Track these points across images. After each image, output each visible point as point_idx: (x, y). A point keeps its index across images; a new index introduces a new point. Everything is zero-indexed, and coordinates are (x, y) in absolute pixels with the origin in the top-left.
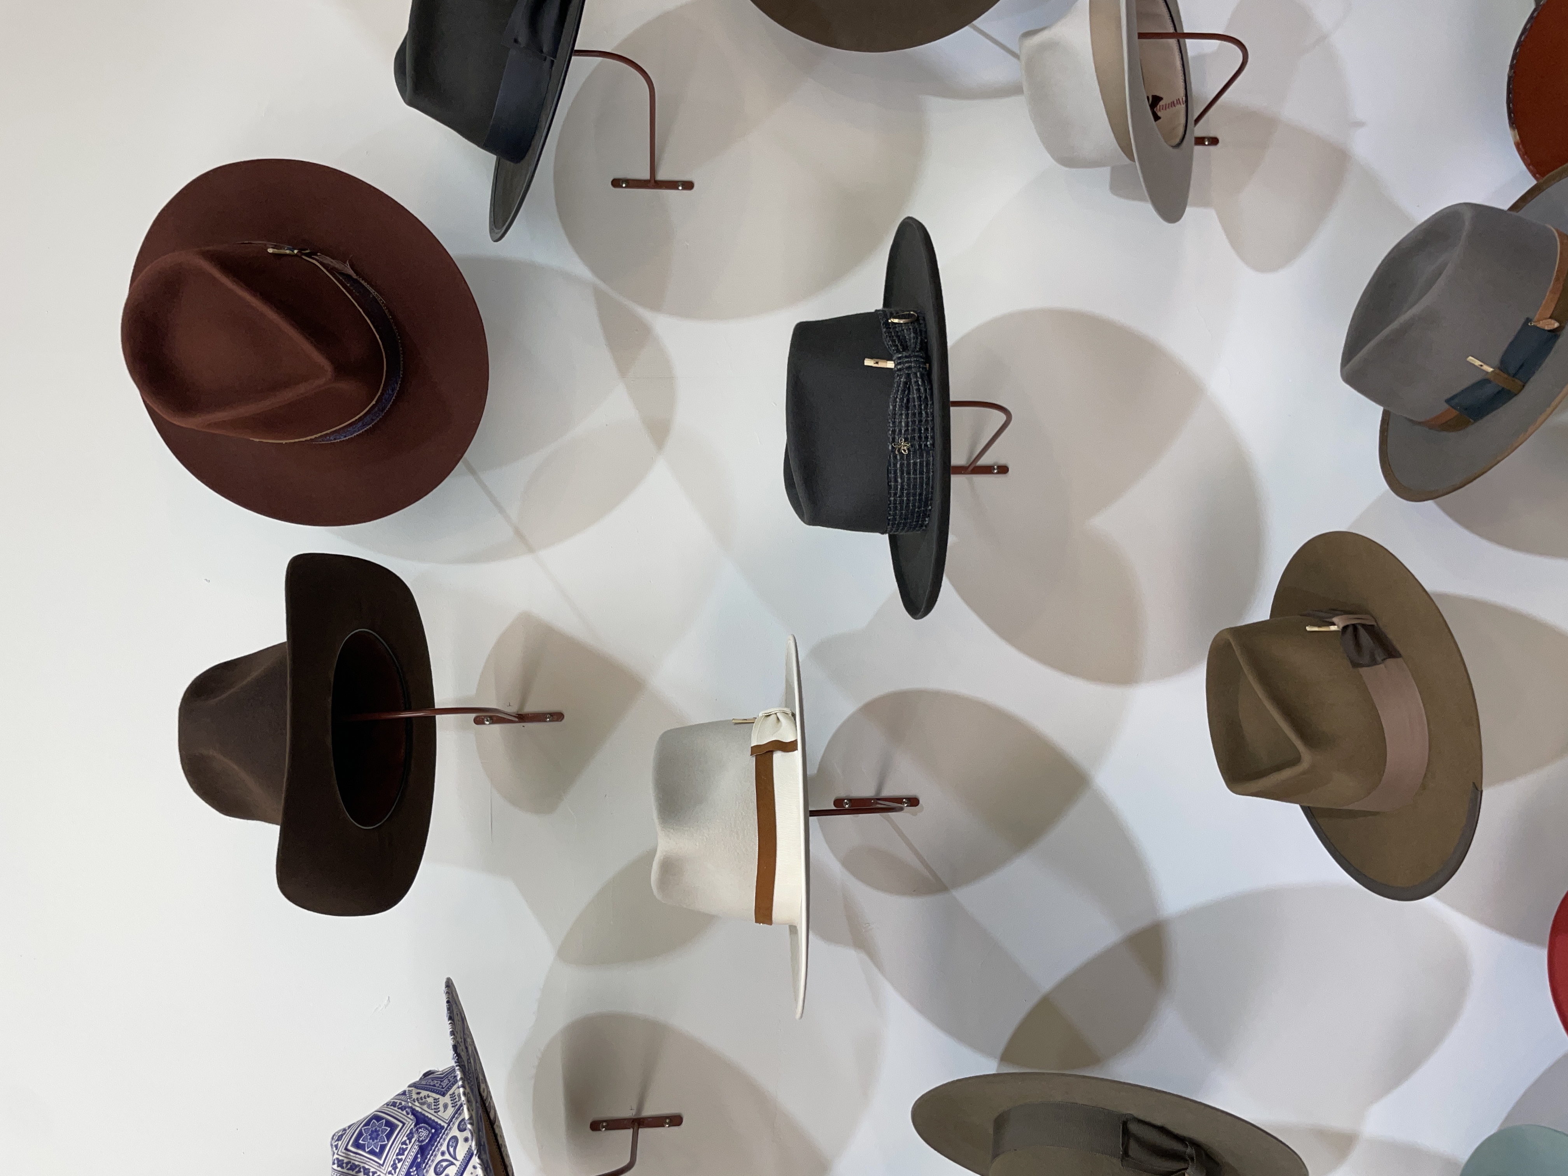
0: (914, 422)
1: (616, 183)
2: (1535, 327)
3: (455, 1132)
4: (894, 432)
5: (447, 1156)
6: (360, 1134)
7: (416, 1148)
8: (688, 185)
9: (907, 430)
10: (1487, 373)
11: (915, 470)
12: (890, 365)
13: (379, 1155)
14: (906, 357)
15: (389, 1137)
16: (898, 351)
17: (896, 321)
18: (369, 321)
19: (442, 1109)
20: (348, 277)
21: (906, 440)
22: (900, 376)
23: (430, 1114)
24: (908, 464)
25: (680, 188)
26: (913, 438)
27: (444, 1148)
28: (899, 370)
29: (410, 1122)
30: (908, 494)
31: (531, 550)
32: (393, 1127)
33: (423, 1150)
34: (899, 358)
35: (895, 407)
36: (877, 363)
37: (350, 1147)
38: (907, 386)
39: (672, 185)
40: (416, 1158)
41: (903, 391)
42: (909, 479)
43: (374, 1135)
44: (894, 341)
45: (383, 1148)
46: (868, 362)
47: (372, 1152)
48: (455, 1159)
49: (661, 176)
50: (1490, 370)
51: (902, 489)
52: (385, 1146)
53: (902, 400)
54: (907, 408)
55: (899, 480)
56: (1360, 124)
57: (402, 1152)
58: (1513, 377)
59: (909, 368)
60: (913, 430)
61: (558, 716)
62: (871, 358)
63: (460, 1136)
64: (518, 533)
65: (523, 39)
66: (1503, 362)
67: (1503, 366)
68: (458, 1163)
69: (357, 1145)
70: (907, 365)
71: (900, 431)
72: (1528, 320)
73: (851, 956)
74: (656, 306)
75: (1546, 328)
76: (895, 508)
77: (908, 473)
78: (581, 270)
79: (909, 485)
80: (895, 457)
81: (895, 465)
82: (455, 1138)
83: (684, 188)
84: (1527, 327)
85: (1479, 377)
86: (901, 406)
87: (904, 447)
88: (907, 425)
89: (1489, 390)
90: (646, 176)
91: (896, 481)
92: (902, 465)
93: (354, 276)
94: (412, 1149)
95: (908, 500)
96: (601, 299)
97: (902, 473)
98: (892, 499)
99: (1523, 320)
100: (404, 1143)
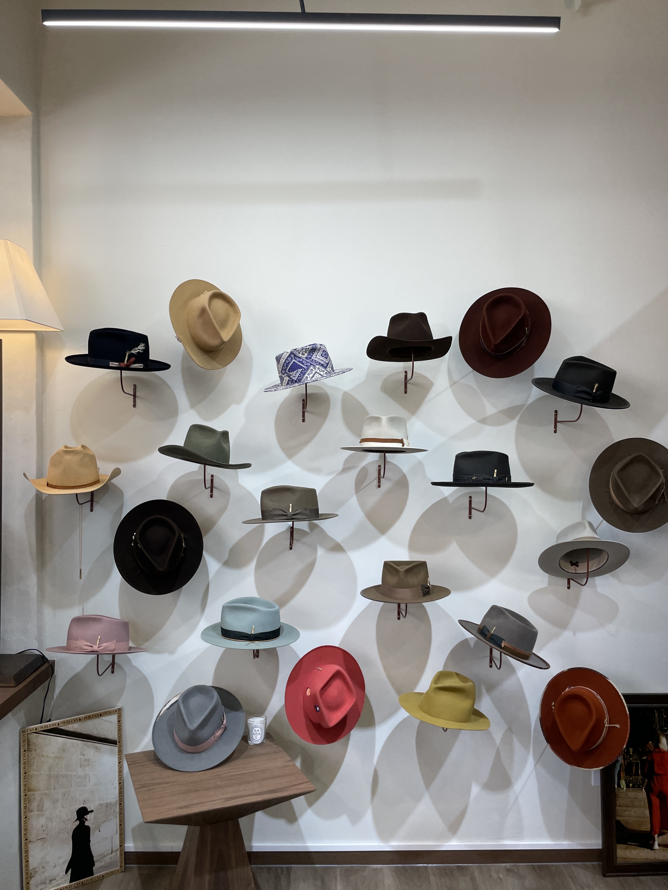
0: (480, 480)
1: (556, 411)
2: (502, 641)
3: (325, 372)
4: (478, 476)
5: (321, 370)
6: (325, 351)
7: (323, 363)
8: (555, 432)
9: (478, 479)
10: (491, 632)
11: (468, 481)
12: (495, 476)
13: (321, 355)
14: (496, 479)
15: (325, 358)
16: (498, 478)
17: (507, 479)
18: (509, 350)
19: (329, 368)
20: (521, 345)
21: (476, 479)
22: (492, 478)
23: (328, 366)
24: (470, 479)
25: (554, 429)
26: (476, 480)
27: (322, 369)
28: (493, 477)
29: (327, 362)
30: (463, 479)
31: (451, 386)
32: (326, 358)
33: (322, 365)
34: (496, 478)
35: (484, 476)
36: (495, 473)
37: (323, 349)
38: (489, 479)
39: (555, 427)
40: (321, 363)
41: (488, 478)
42: (466, 479)
43: (325, 354)
44: (501, 477)
45: (323, 356)
46: (496, 471)
47: (322, 354)
48: (321, 372)
49: (558, 424)
50: (492, 632)
51: (464, 478)
52: (323, 357)
53: (486, 478)
54: (484, 479)
55: (466, 477)
56: (574, 635)
57: (322, 360)
58: (490, 638)
59: (494, 480)
60: (478, 480)
61: (406, 392)
62: (497, 471)
63: (324, 373)
64: (455, 383)
65: (578, 389)
66: (493, 634)
67: (493, 635)
68: (319, 372)
69: (324, 351)
70: (494, 479)
71: (478, 477)
72: (504, 640)
73: (340, 467)
74: (519, 421)
75: (502, 644)
76: (459, 476)
77: (468, 479)
78: (530, 401)
79: (465, 479)
80: (472, 476)
81: (470, 476)
82: (324, 372)
83: (554, 430)
84: (502, 640)
85: (490, 630)
86: (484, 477)
87: (474, 478)
88: (479, 479)
89: (487, 633)
90: (558, 420)
91: (466, 476)
92: (470, 478)
93: (521, 347)
94: (322, 363)
95: (461, 479)
96: (522, 406)
97: (468, 478)
98: (461, 475)
99: (504, 639)
100: (324, 361)
